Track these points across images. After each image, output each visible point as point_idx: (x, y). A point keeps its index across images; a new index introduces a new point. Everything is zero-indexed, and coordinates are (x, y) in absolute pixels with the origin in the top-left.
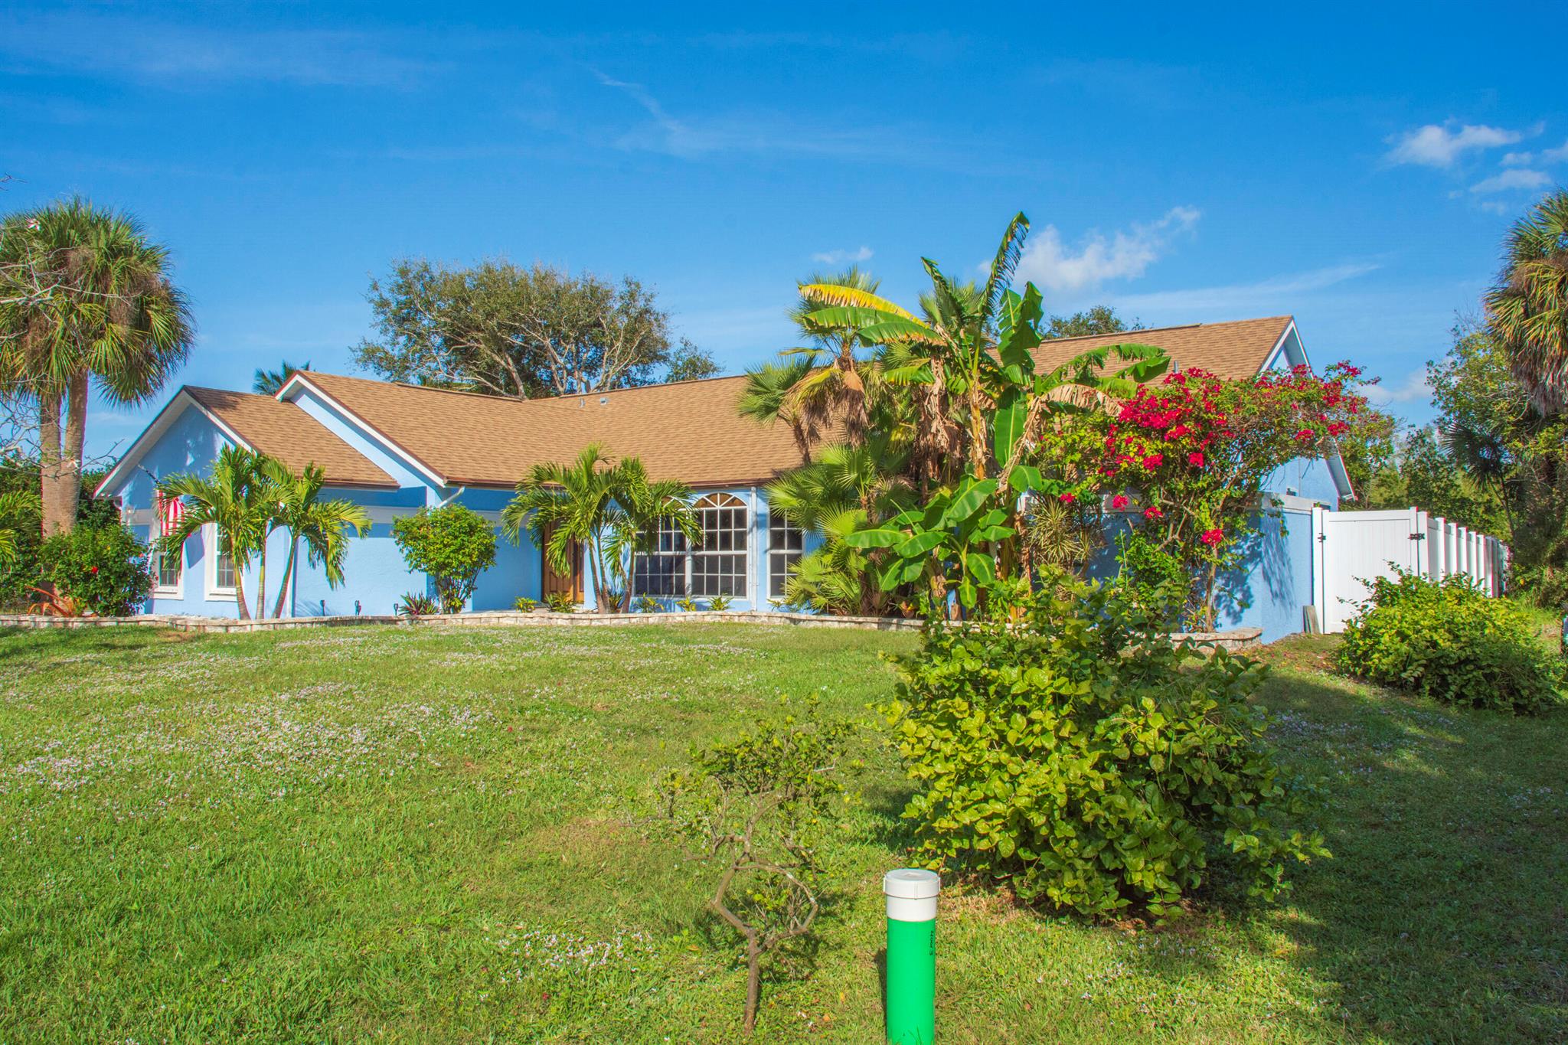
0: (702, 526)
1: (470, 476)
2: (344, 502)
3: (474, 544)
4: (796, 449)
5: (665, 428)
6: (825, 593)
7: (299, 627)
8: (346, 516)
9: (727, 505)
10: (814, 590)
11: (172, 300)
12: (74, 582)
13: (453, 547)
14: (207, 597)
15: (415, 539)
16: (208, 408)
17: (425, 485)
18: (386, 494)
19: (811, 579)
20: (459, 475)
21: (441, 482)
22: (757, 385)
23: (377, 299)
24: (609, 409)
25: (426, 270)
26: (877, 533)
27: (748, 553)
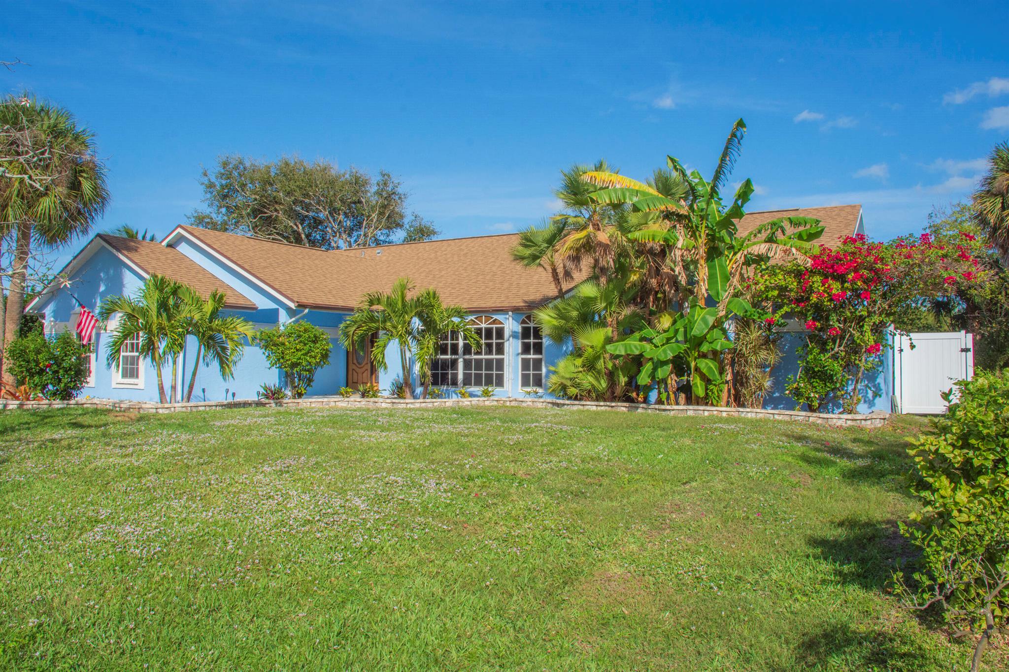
0: (481, 337)
1: (311, 301)
2: (238, 318)
3: (317, 351)
4: (553, 286)
5: (430, 271)
6: (576, 385)
7: (208, 409)
8: (241, 329)
9: (489, 324)
10: (568, 383)
11: (94, 172)
12: (32, 375)
13: (303, 352)
14: (114, 385)
15: (275, 345)
16: (119, 250)
17: (277, 307)
18: (250, 314)
19: (568, 376)
20: (304, 301)
21: (292, 305)
22: (528, 241)
23: (206, 182)
24: (384, 258)
25: (241, 163)
26: (630, 344)
27: (505, 357)
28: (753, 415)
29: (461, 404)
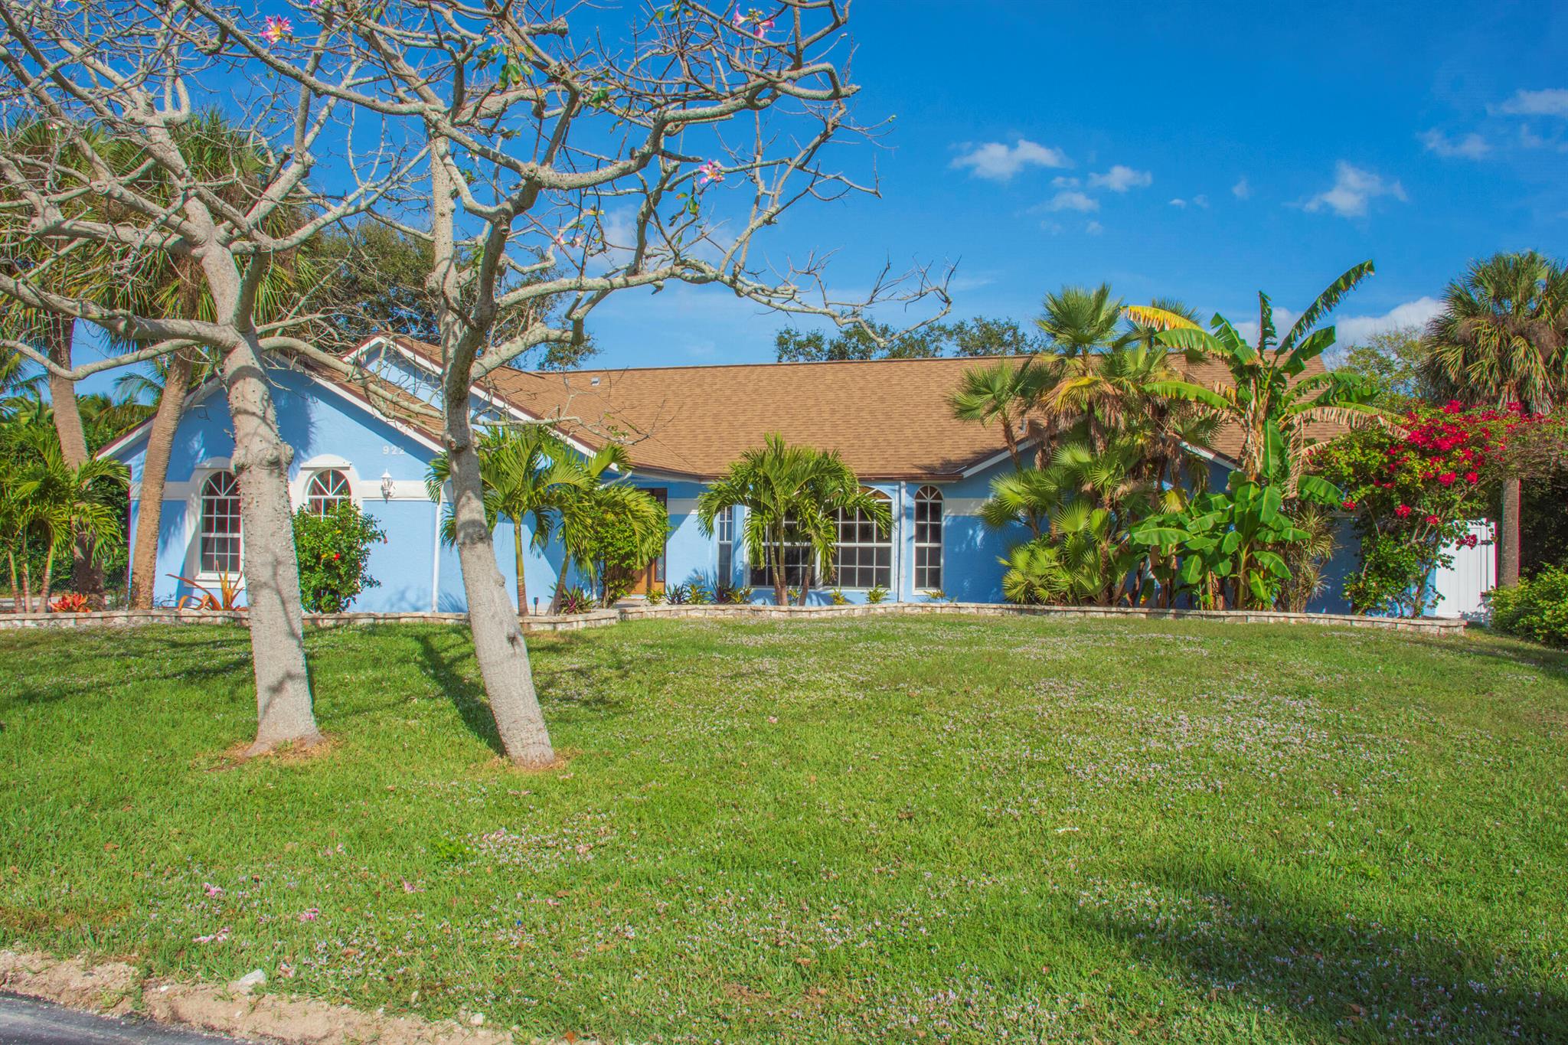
6: (1047, 586)
27: (893, 545)
28: (1327, 621)
29: (872, 611)
